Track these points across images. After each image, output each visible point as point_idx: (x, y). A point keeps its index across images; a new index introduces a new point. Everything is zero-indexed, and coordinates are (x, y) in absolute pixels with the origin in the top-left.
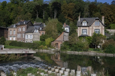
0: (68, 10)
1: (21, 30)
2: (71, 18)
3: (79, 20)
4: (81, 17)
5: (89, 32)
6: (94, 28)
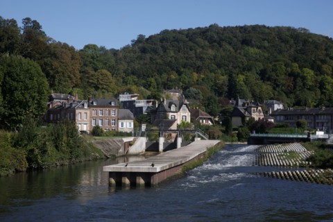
1: (105, 114)
3: (165, 103)
5: (177, 119)
6: (182, 114)
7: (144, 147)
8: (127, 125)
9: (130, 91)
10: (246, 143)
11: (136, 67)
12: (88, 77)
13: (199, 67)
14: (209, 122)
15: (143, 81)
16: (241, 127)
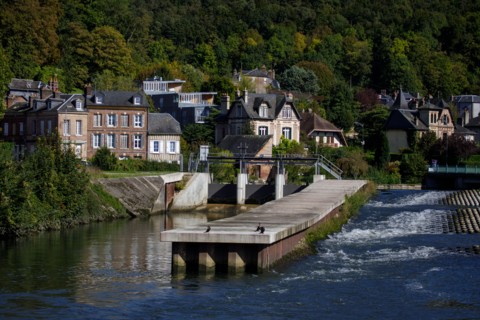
6: (282, 124)
7: (205, 193)
8: (167, 148)
9: (163, 73)
10: (418, 187)
11: (173, 21)
12: (74, 44)
13: (309, 20)
14: (336, 141)
15: (188, 51)
16: (406, 151)
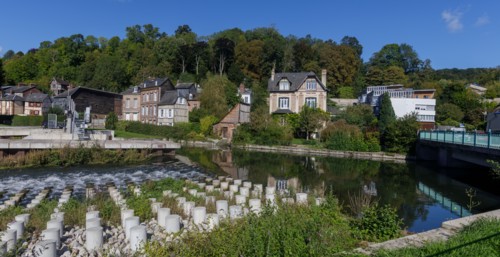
0: (250, 56)
1: (150, 99)
2: (256, 73)
3: (273, 78)
4: (276, 72)
5: (294, 104)
6: (305, 95)
8: (168, 114)
